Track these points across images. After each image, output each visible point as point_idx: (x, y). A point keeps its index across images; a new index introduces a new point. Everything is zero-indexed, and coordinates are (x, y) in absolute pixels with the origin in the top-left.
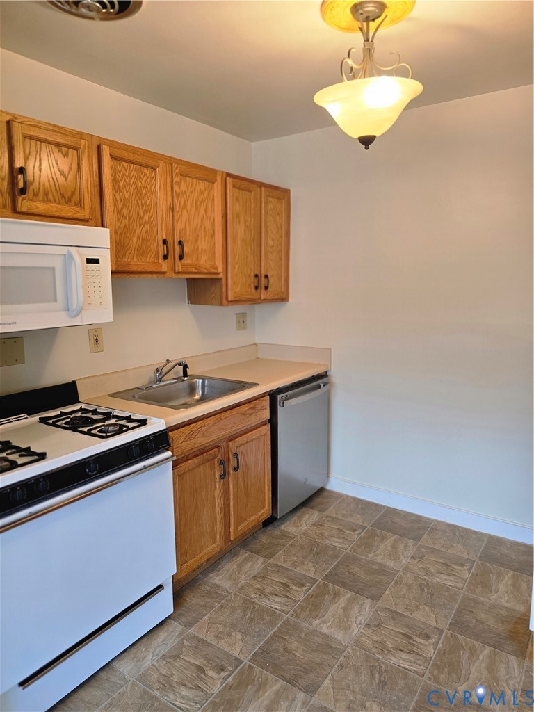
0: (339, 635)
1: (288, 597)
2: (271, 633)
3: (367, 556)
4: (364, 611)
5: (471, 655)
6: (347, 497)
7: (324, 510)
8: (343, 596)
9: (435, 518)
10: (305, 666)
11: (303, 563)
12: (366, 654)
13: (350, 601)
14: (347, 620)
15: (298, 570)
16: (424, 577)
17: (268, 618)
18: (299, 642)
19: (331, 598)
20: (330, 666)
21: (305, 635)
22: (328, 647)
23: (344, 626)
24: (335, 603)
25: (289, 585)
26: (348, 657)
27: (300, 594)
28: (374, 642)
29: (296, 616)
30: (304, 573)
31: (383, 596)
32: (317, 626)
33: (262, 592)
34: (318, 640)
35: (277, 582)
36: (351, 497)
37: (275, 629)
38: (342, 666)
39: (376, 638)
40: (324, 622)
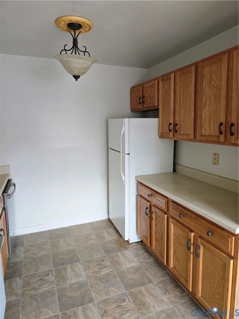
0: (80, 279)
1: (48, 282)
2: (57, 298)
3: (60, 250)
4: (79, 267)
5: (117, 257)
6: (27, 235)
7: (23, 245)
8: (68, 267)
9: (69, 226)
10: (81, 296)
11: (38, 268)
12: (94, 278)
13: (71, 267)
14: (77, 273)
15: (39, 271)
16: (85, 245)
17: (49, 295)
18: (70, 292)
19: (64, 271)
20: (88, 290)
21: (70, 288)
22: (81, 285)
23: (78, 275)
24: (67, 271)
25: (43, 278)
26: (90, 283)
27: (51, 278)
28: (92, 273)
29: (59, 286)
30: (43, 270)
31: (80, 259)
32: (70, 282)
33: (34, 289)
34: (76, 286)
35: (36, 281)
36: (29, 234)
37: (57, 295)
38: (91, 286)
39: (92, 271)
40: (71, 280)
